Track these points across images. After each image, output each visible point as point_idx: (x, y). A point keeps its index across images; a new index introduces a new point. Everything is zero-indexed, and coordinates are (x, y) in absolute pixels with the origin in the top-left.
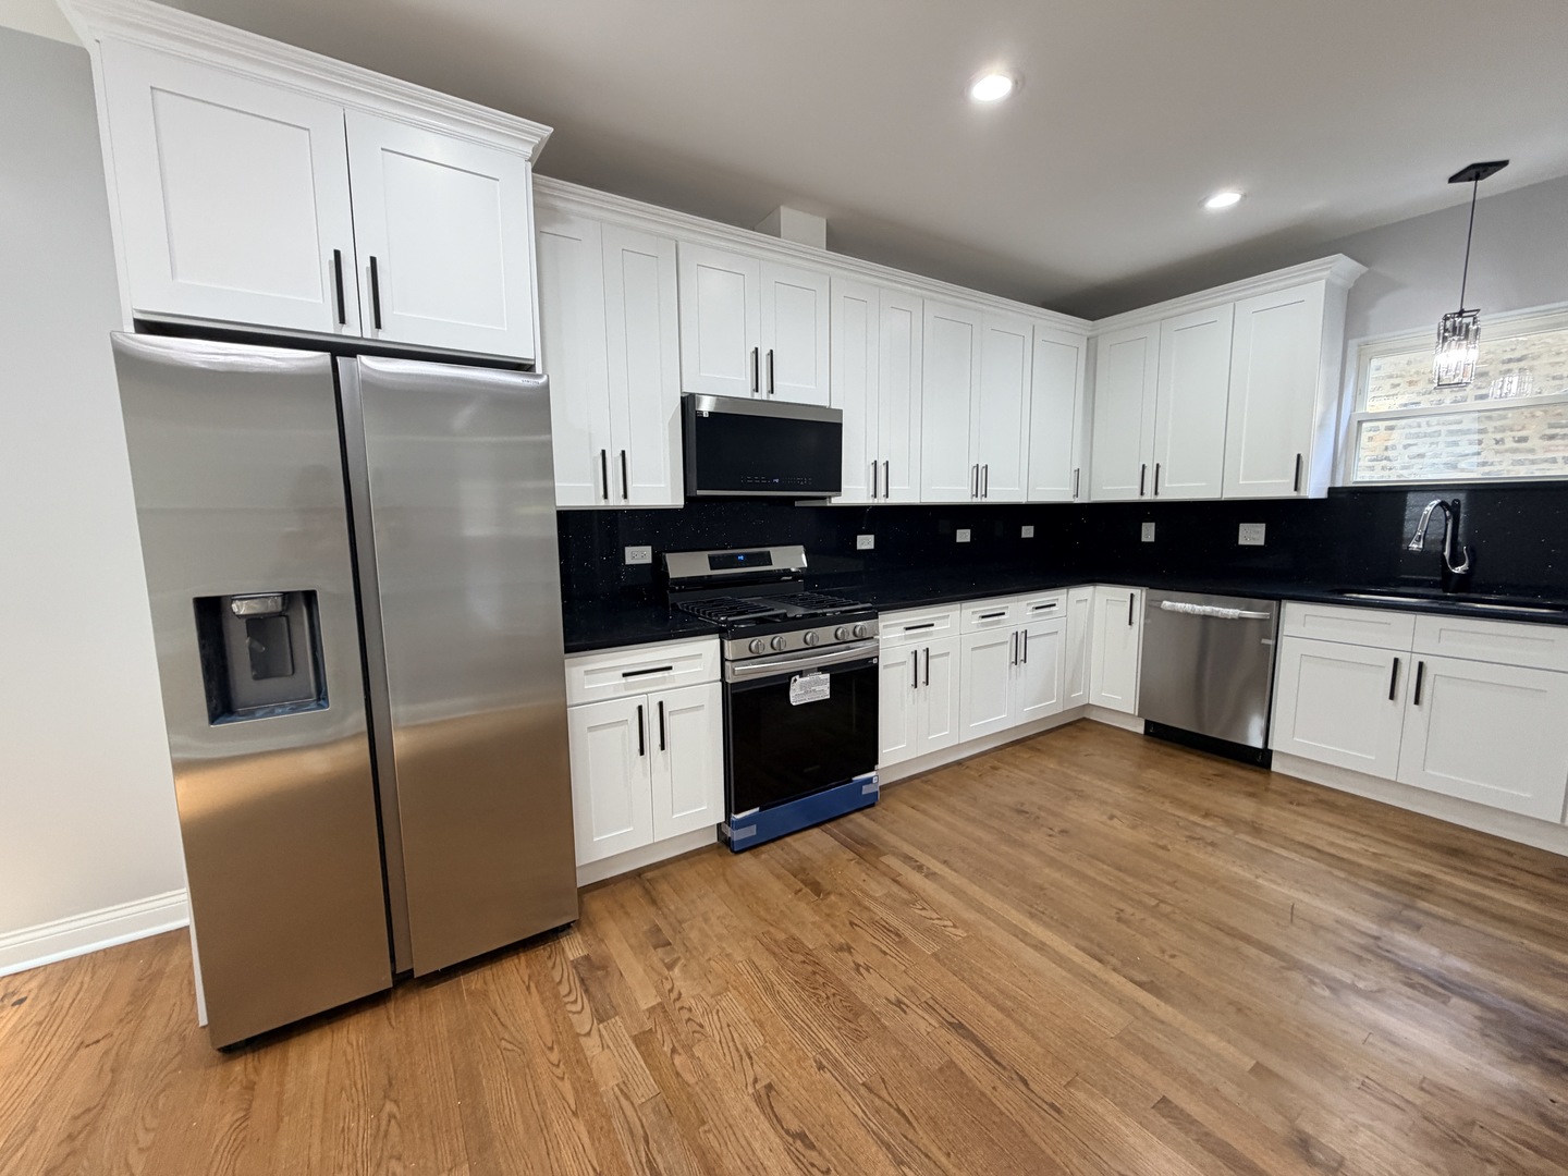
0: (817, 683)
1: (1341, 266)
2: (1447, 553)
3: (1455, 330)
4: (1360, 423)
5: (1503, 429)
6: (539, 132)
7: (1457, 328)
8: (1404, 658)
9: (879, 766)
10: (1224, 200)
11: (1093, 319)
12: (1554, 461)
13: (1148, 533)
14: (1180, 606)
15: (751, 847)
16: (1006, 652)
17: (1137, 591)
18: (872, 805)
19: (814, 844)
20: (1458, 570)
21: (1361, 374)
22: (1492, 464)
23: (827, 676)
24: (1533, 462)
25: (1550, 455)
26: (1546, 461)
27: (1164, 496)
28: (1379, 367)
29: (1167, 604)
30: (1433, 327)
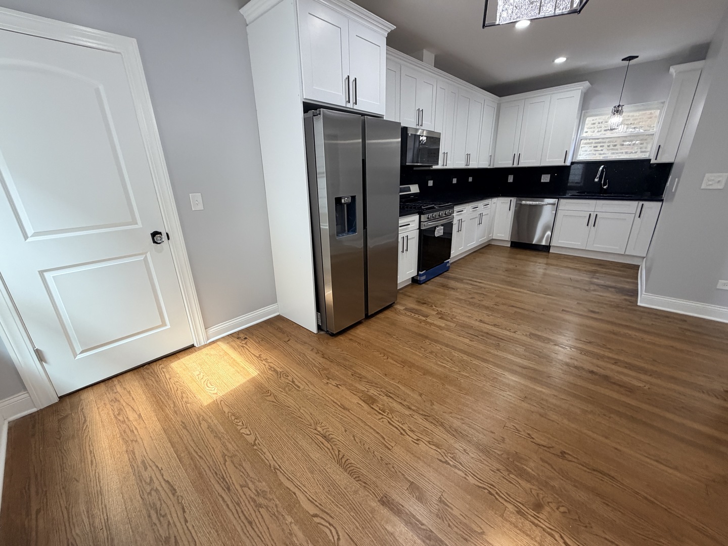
0: (441, 229)
1: (586, 84)
2: (602, 182)
3: (617, 111)
4: (581, 140)
5: (610, 142)
7: (617, 110)
8: (592, 213)
9: (451, 257)
10: (560, 60)
11: (500, 97)
12: (622, 153)
13: (511, 179)
14: (528, 203)
15: (425, 282)
16: (477, 221)
17: (513, 199)
18: (448, 270)
19: (438, 279)
20: (605, 187)
21: (584, 121)
22: (606, 154)
23: (443, 227)
24: (617, 153)
25: (622, 151)
26: (620, 153)
27: (521, 165)
28: (589, 120)
29: (524, 202)
30: (611, 108)
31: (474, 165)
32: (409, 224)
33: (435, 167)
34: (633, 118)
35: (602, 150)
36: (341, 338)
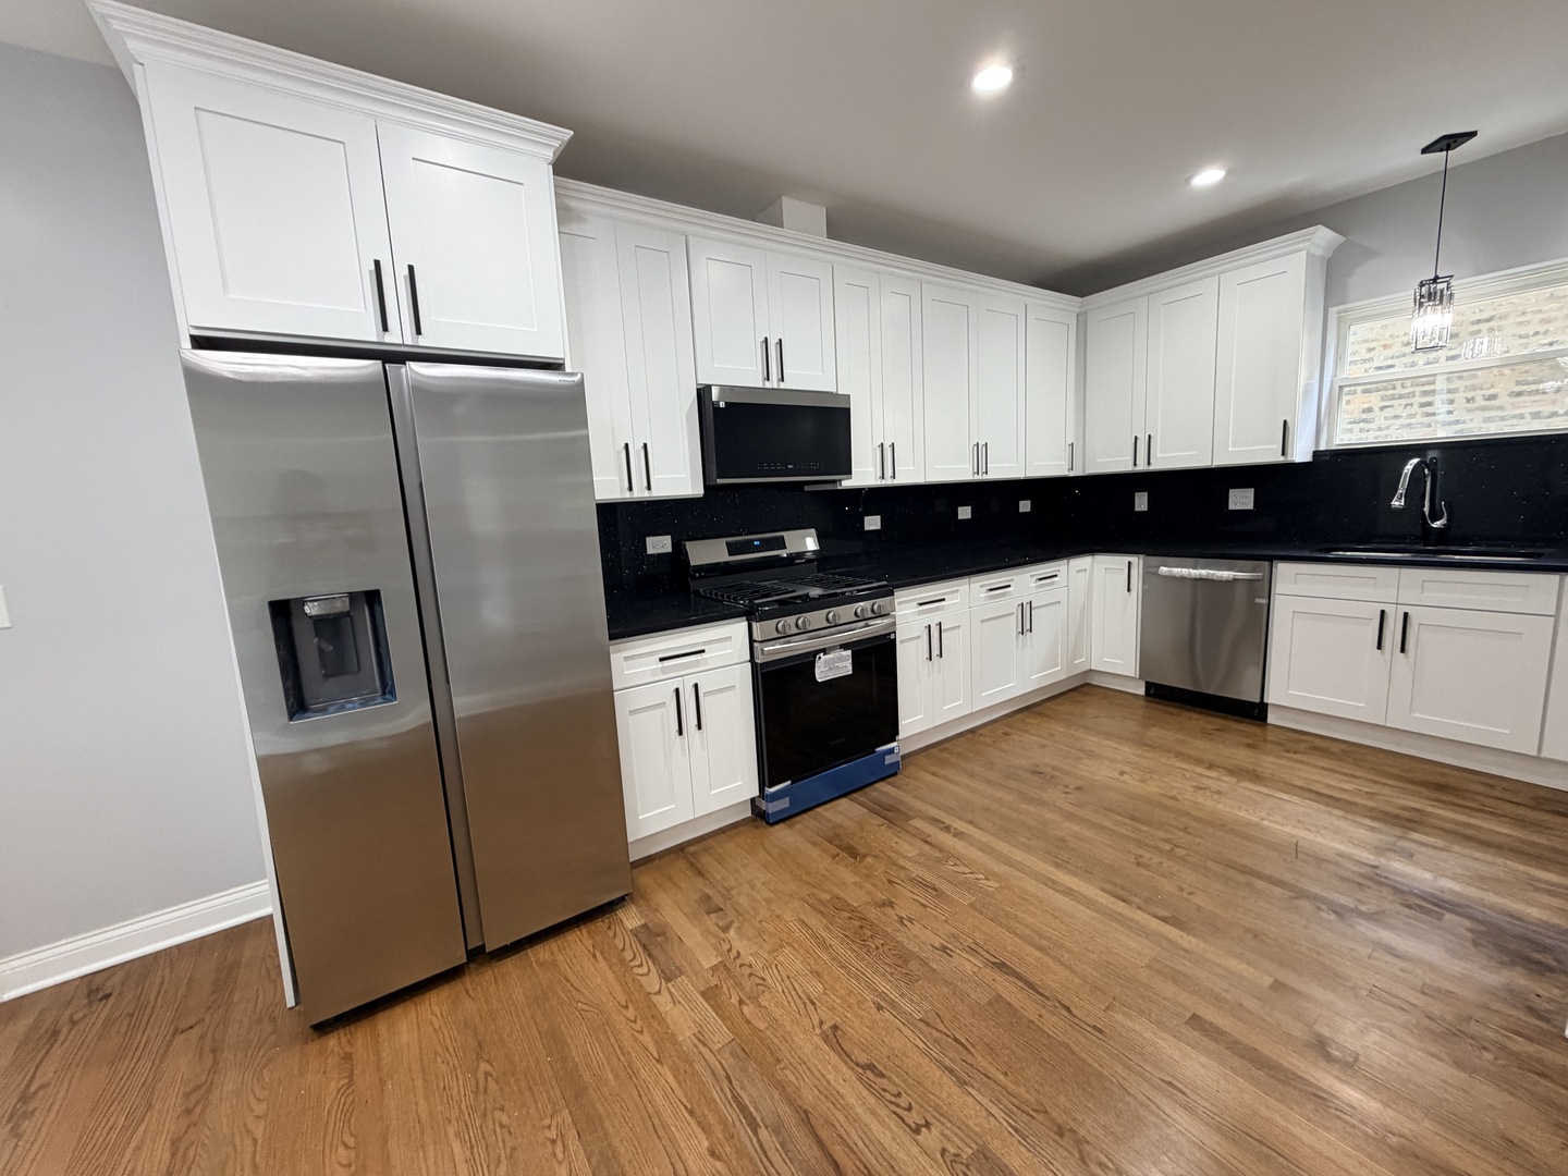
0: (841, 659)
1: (1322, 237)
2: (1426, 509)
3: (1431, 296)
4: (1341, 387)
5: (1473, 388)
6: (560, 136)
7: (1433, 293)
8: (1389, 609)
9: (900, 737)
10: (1209, 177)
11: (1081, 294)
12: (1522, 416)
13: (1141, 502)
14: (1177, 571)
15: (785, 818)
16: (1013, 623)
17: (1134, 559)
18: (895, 774)
19: (844, 813)
20: (1437, 524)
21: (1341, 340)
22: (1464, 423)
23: (849, 652)
24: (1503, 419)
25: (1519, 411)
26: (1514, 417)
27: (1156, 466)
28: (1358, 333)
29: (1164, 570)
30: (1409, 294)
31: (1000, 470)
32: (703, 651)
33: (847, 484)
34: (1541, 316)
35: (1450, 412)
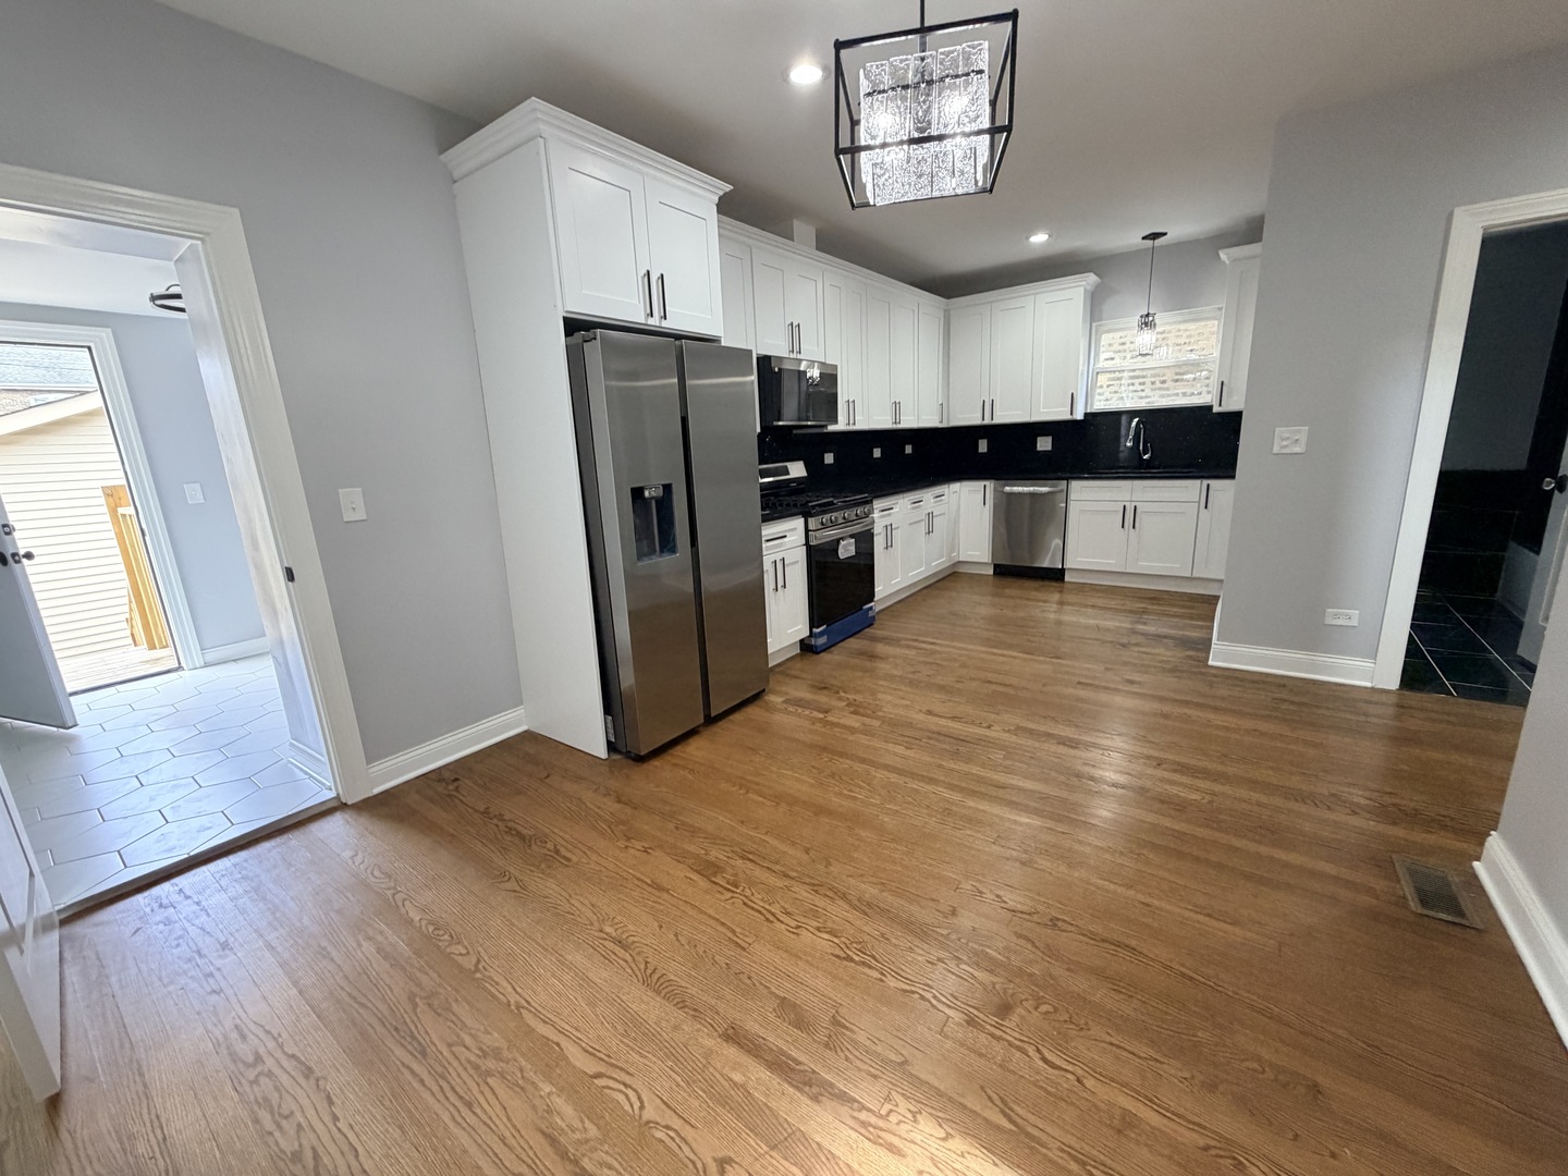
0: (849, 544)
1: (1092, 278)
2: (1140, 448)
3: (1146, 324)
4: (1097, 373)
5: (1155, 376)
6: (722, 187)
7: (1147, 322)
8: (1127, 504)
9: (876, 599)
10: (1039, 238)
11: (950, 298)
12: (1177, 395)
13: (983, 446)
15: (826, 648)
16: (923, 528)
17: (987, 483)
18: (872, 624)
19: (853, 643)
20: (1146, 456)
21: (1098, 341)
23: (853, 540)
24: (1169, 396)
25: (1176, 391)
26: (1174, 395)
27: (997, 421)
28: (1105, 339)
29: (1008, 489)
30: (1135, 320)
31: (909, 421)
32: (785, 536)
33: (832, 428)
34: (1188, 333)
35: (1143, 390)
36: (656, 763)
